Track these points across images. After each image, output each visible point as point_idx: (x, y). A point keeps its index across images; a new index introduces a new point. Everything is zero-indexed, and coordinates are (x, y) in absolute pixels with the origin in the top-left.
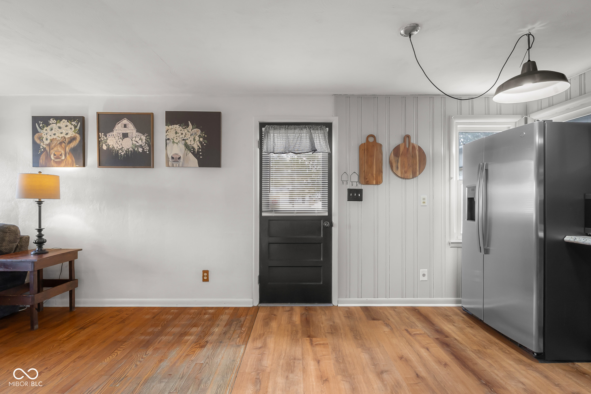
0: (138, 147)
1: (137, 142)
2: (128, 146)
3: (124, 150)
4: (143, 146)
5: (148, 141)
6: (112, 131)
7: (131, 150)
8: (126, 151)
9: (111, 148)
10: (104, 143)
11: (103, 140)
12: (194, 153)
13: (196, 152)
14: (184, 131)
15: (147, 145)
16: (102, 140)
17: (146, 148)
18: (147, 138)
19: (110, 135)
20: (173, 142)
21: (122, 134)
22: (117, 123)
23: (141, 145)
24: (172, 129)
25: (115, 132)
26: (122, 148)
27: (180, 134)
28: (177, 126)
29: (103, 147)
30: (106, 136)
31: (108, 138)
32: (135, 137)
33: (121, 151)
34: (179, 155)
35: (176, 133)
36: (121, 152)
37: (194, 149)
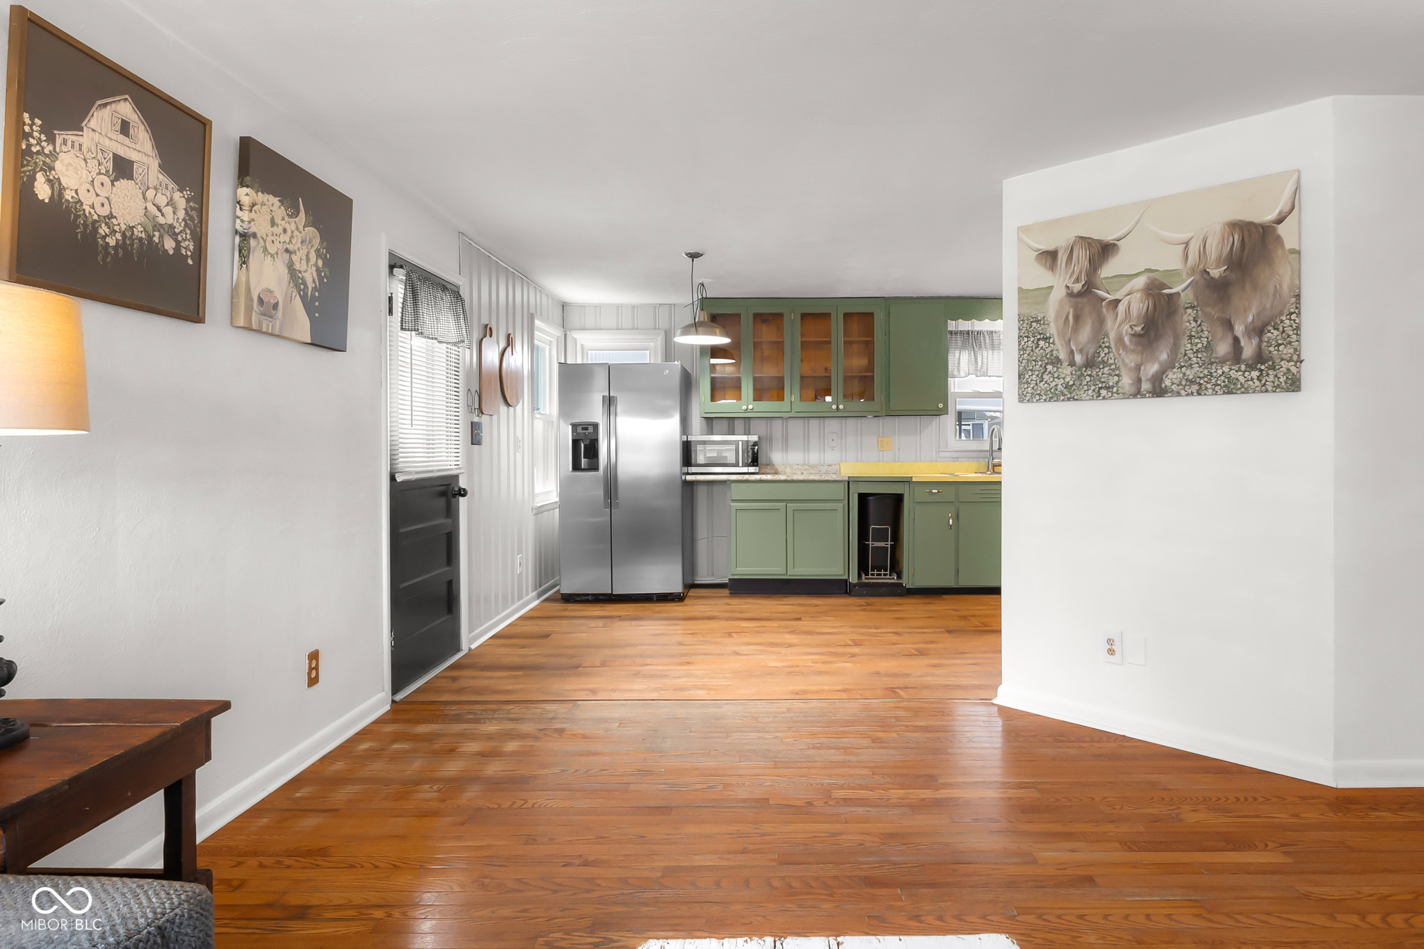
0: (162, 230)
1: (159, 210)
2: (130, 214)
3: (117, 228)
4: (177, 231)
5: (192, 219)
6: (77, 127)
7: (140, 235)
8: (124, 235)
9: (67, 201)
10: (42, 169)
11: (38, 153)
12: (303, 299)
13: (309, 296)
14: (289, 223)
15: (188, 231)
16: (34, 149)
17: (187, 243)
18: (192, 209)
19: (69, 143)
20: (265, 250)
21: (111, 155)
22: (99, 102)
23: (172, 227)
24: (263, 204)
25: (87, 138)
26: (111, 216)
27: (280, 230)
28: (276, 200)
29: (36, 183)
30: (51, 140)
31: (58, 150)
32: (155, 189)
33: (107, 231)
34: (276, 297)
35: (273, 223)
36: (107, 235)
37: (304, 283)
